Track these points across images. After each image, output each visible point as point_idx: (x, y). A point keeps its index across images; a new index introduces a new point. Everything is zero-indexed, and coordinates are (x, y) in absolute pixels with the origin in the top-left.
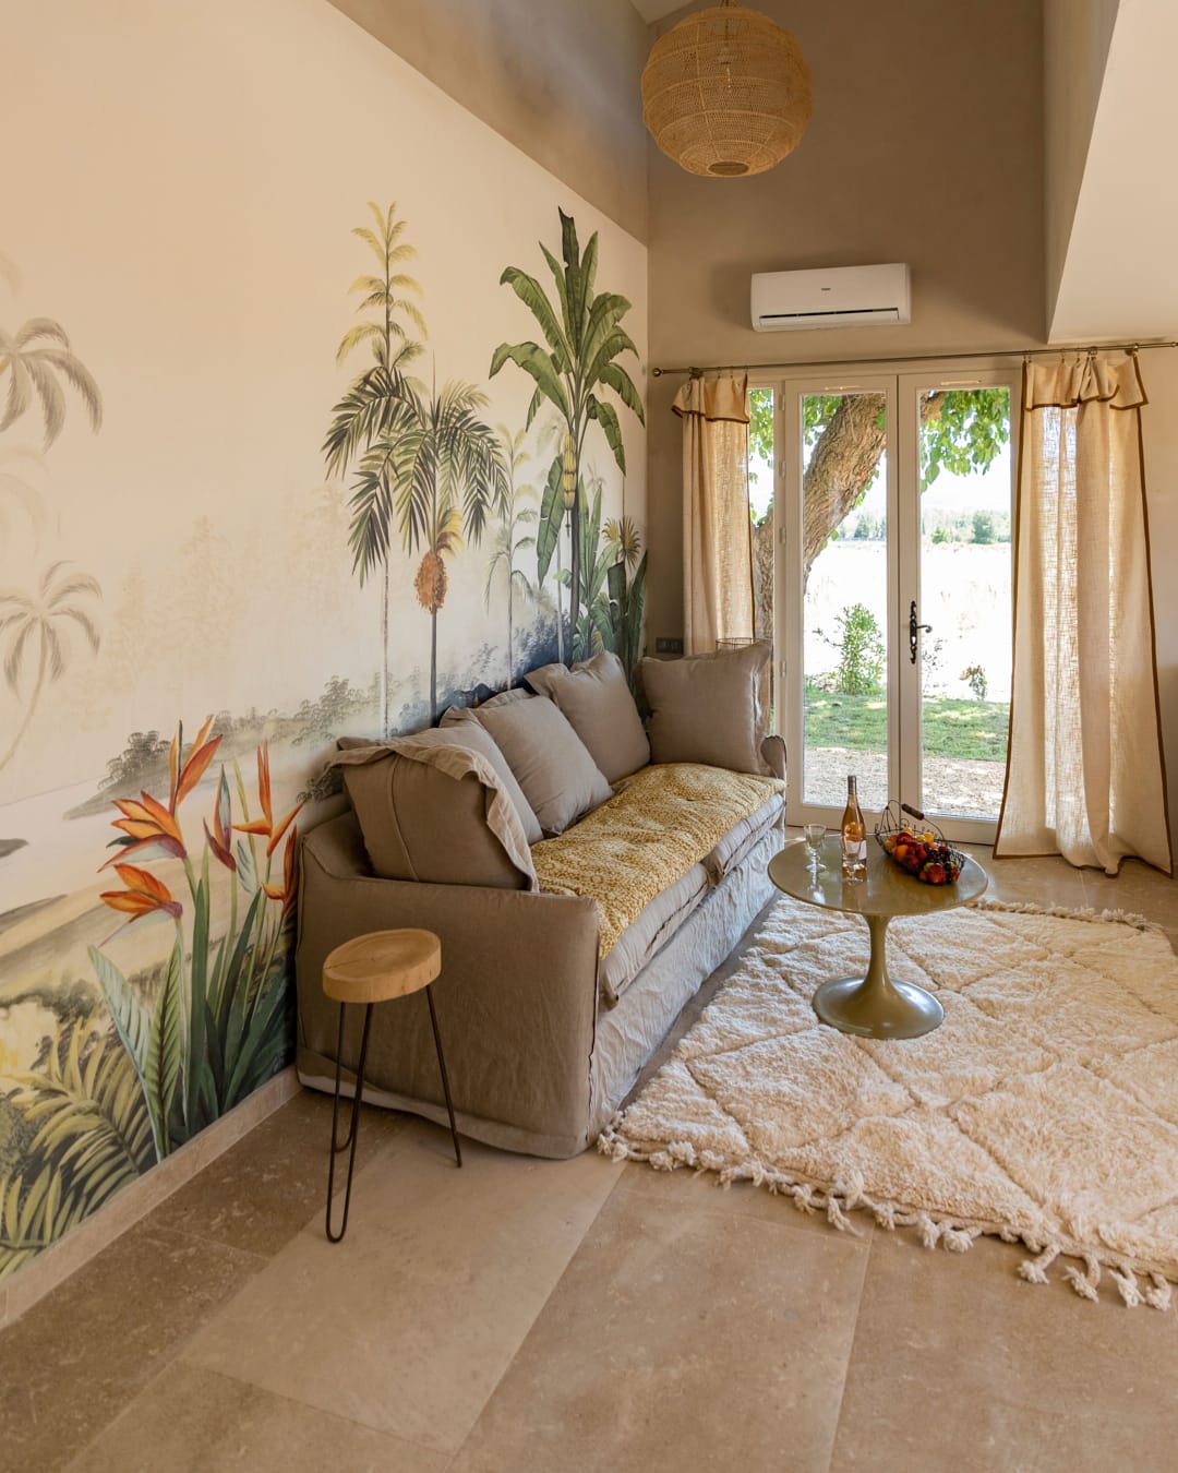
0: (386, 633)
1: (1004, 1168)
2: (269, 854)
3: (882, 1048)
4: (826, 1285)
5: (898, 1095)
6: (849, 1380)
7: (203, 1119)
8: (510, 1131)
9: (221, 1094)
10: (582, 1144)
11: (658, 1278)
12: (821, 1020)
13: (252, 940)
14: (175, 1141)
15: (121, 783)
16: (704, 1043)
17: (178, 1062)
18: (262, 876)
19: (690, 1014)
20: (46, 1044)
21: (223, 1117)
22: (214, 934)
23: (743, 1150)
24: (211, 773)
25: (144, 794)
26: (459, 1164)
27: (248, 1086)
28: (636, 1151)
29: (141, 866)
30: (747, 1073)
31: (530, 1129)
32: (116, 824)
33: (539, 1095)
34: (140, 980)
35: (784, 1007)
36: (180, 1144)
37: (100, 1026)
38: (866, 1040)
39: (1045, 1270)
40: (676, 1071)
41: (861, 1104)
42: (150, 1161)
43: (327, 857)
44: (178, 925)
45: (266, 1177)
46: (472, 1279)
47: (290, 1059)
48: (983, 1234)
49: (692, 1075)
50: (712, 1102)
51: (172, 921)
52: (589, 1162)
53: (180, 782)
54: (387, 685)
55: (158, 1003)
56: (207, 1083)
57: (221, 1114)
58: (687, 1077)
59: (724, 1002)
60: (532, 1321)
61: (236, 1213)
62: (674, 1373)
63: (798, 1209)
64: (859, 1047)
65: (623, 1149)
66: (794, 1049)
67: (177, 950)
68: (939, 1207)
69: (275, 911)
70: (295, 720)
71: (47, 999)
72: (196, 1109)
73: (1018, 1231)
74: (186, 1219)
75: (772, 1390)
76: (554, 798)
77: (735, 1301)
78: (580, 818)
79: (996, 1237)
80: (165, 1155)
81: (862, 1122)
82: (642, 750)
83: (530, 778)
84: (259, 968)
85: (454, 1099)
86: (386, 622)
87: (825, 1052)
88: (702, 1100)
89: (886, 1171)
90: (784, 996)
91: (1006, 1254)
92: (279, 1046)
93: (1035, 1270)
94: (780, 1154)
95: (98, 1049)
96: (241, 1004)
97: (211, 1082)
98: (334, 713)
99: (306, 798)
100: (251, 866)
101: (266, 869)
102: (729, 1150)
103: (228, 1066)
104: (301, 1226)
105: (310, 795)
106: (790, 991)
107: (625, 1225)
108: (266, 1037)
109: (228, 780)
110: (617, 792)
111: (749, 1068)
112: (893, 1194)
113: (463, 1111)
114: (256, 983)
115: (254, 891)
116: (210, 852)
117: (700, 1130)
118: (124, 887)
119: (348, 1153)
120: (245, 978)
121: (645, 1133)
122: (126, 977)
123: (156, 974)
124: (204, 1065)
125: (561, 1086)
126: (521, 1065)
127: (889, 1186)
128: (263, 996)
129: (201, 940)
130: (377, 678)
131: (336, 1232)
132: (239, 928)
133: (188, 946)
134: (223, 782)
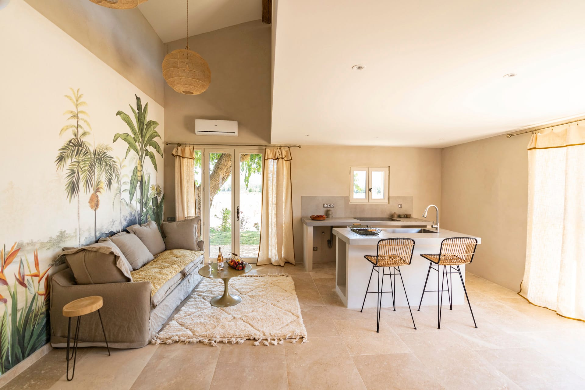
0: (79, 216)
1: (252, 326)
2: (39, 282)
3: (227, 309)
4: (210, 357)
5: (230, 317)
6: (215, 372)
7: (17, 361)
8: (126, 344)
9: (23, 354)
10: (147, 343)
11: (169, 365)
12: (212, 305)
13: (34, 307)
14: (6, 369)
16: (181, 315)
17: (8, 345)
18: (37, 289)
19: (177, 310)
21: (24, 360)
22: (19, 307)
23: (191, 335)
24: (17, 259)
26: (109, 355)
27: (33, 350)
28: (162, 341)
30: (193, 320)
31: (131, 342)
33: (134, 333)
35: (202, 304)
36: (9, 369)
38: (223, 308)
39: (259, 343)
40: (173, 323)
41: (221, 320)
43: (60, 281)
44: (6, 305)
45: (43, 372)
46: (115, 378)
47: (48, 341)
48: (247, 339)
49: (178, 323)
50: (183, 327)
51: (4, 304)
52: (150, 346)
53: (5, 262)
54: (79, 232)
56: (18, 351)
57: (23, 359)
58: (176, 323)
59: (187, 306)
61: (33, 382)
62: (173, 382)
63: (204, 344)
64: (221, 309)
65: (159, 342)
66: (205, 313)
67: (6, 312)
68: (237, 336)
69: (41, 300)
70: (47, 242)
72: (14, 359)
73: (253, 337)
75: (197, 379)
76: (136, 260)
77: (188, 365)
78: (145, 265)
79: (249, 339)
80: (3, 373)
81: (221, 324)
83: (129, 255)
84: (36, 316)
85: (108, 339)
86: (79, 214)
87: (212, 312)
88: (180, 327)
89: (226, 332)
90: (203, 302)
91: (251, 342)
92: (44, 337)
93: (257, 343)
94: (200, 334)
96: (30, 327)
97: (20, 350)
98: (61, 240)
99: (52, 265)
100: (32, 286)
101: (38, 286)
102: (187, 336)
103: (25, 345)
105: (53, 265)
106: (204, 300)
107: (159, 357)
108: (40, 335)
109: (23, 261)
110: (155, 258)
111: (193, 319)
112: (227, 336)
113: (111, 342)
114: (35, 320)
115: (34, 293)
116: (17, 283)
117: (180, 333)
119: (73, 359)
120: (31, 319)
121: (165, 337)
124: (17, 345)
125: (140, 329)
126: (128, 327)
127: (226, 335)
128: (38, 324)
129: (15, 309)
130: (76, 230)
131: (70, 378)
132: (29, 305)
133: (10, 311)
134: (21, 262)
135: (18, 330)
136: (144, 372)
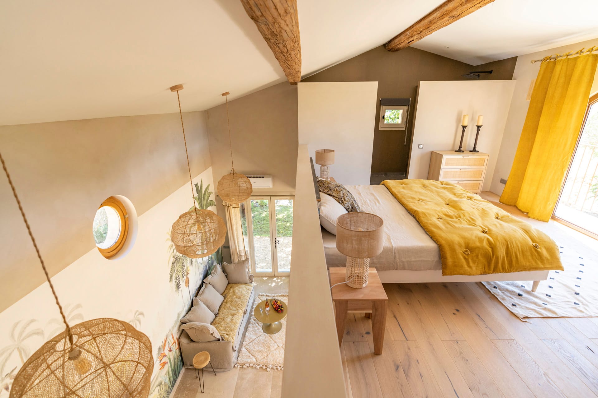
2: (175, 345)
3: (273, 336)
4: (268, 380)
5: (276, 345)
7: (175, 381)
8: (223, 369)
10: (233, 367)
11: (247, 385)
12: (264, 332)
13: (176, 357)
14: (173, 387)
15: (158, 355)
16: (247, 342)
19: (244, 336)
20: (159, 390)
22: (172, 361)
23: (255, 362)
24: (167, 343)
25: (161, 354)
26: (216, 375)
27: (179, 373)
28: (241, 366)
29: (162, 362)
31: (225, 369)
32: (159, 360)
33: (226, 365)
35: (258, 330)
37: (163, 383)
40: (243, 349)
41: (271, 349)
42: (171, 391)
45: (188, 386)
49: (246, 349)
50: (250, 354)
51: (167, 364)
52: (234, 369)
55: (168, 375)
57: (177, 379)
58: (245, 350)
59: (248, 332)
60: (233, 396)
63: (263, 369)
64: (270, 336)
65: (239, 366)
66: (260, 340)
67: (168, 367)
70: (175, 324)
71: (157, 386)
74: (179, 396)
77: (257, 386)
78: (220, 308)
80: (172, 389)
81: (271, 352)
82: (226, 282)
85: (213, 367)
87: (265, 339)
88: (248, 354)
89: (274, 360)
92: (182, 365)
94: (260, 361)
95: (163, 386)
96: (176, 365)
99: (178, 333)
101: (176, 347)
102: (253, 362)
104: (197, 392)
106: (259, 326)
107: (241, 378)
110: (225, 297)
111: (254, 346)
113: (215, 368)
115: (175, 351)
116: (169, 352)
117: (249, 360)
118: (161, 366)
119: (198, 378)
120: (176, 362)
121: (241, 363)
122: (164, 375)
123: (167, 372)
124: (174, 376)
126: (223, 361)
129: (171, 363)
130: (183, 306)
131: (203, 392)
132: (174, 357)
133: (169, 365)
135: (173, 370)
136: (236, 389)
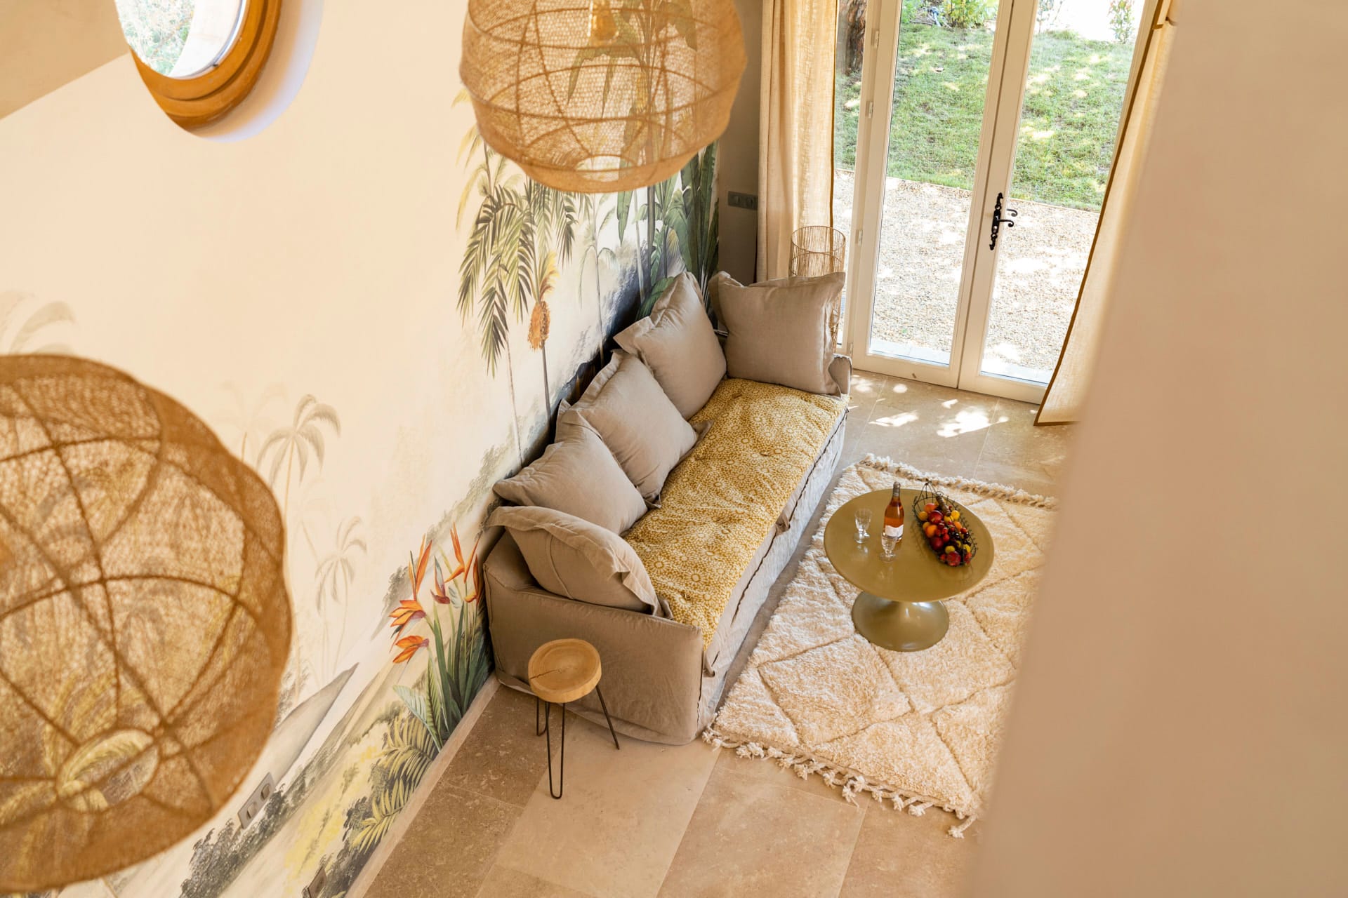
1: (958, 762)
2: (465, 581)
5: (901, 703)
7: (455, 722)
8: (648, 733)
9: (461, 708)
10: (693, 735)
11: (743, 826)
12: (856, 629)
13: (464, 629)
14: (443, 739)
15: (390, 605)
16: (770, 652)
17: (440, 707)
18: (463, 595)
19: (762, 622)
20: (385, 736)
21: (465, 716)
22: (445, 641)
23: (795, 743)
24: (430, 564)
25: (402, 602)
26: (617, 747)
27: (473, 695)
28: (728, 741)
29: (406, 636)
30: (801, 680)
32: (393, 625)
33: (666, 719)
34: (417, 685)
35: (831, 616)
36: (447, 739)
37: (404, 715)
38: (887, 651)
40: (751, 677)
41: (874, 712)
42: (436, 753)
44: (428, 649)
45: (502, 753)
46: (639, 823)
47: (492, 669)
48: (933, 806)
49: (763, 680)
50: (776, 704)
51: (426, 649)
52: (698, 746)
53: (416, 582)
54: (517, 424)
55: (426, 689)
56: (454, 707)
57: (462, 716)
58: (758, 682)
59: (785, 611)
60: (676, 848)
61: (493, 778)
62: (753, 879)
63: (825, 785)
64: (882, 657)
65: (718, 742)
66: (834, 660)
67: (430, 660)
69: (473, 608)
70: (468, 496)
71: (380, 720)
72: (451, 721)
73: (953, 808)
74: (465, 781)
75: (804, 890)
77: (786, 840)
78: (672, 475)
79: (940, 809)
80: (441, 748)
81: (873, 726)
82: (717, 368)
84: (469, 640)
85: (610, 712)
87: (856, 661)
88: (770, 703)
89: (883, 762)
90: (832, 606)
92: (485, 668)
94: (818, 747)
95: (405, 725)
96: (463, 663)
97: (456, 706)
99: (480, 535)
100: (457, 595)
101: (465, 589)
102: (786, 744)
103: (462, 694)
104: (534, 787)
105: (482, 532)
107: (723, 792)
108: (478, 669)
109: (439, 562)
110: (701, 433)
111: (802, 676)
112: (884, 778)
114: (469, 648)
115: (461, 605)
116: (436, 603)
117: (768, 730)
118: (402, 650)
119: (545, 735)
120: (463, 649)
122: (410, 687)
123: (423, 678)
124: (451, 700)
125: (680, 716)
126: (653, 707)
127: (883, 773)
128: (473, 651)
129: (440, 648)
131: (557, 792)
132: (457, 629)
133: (435, 655)
134: (437, 564)
135: (449, 677)
136: (694, 826)
